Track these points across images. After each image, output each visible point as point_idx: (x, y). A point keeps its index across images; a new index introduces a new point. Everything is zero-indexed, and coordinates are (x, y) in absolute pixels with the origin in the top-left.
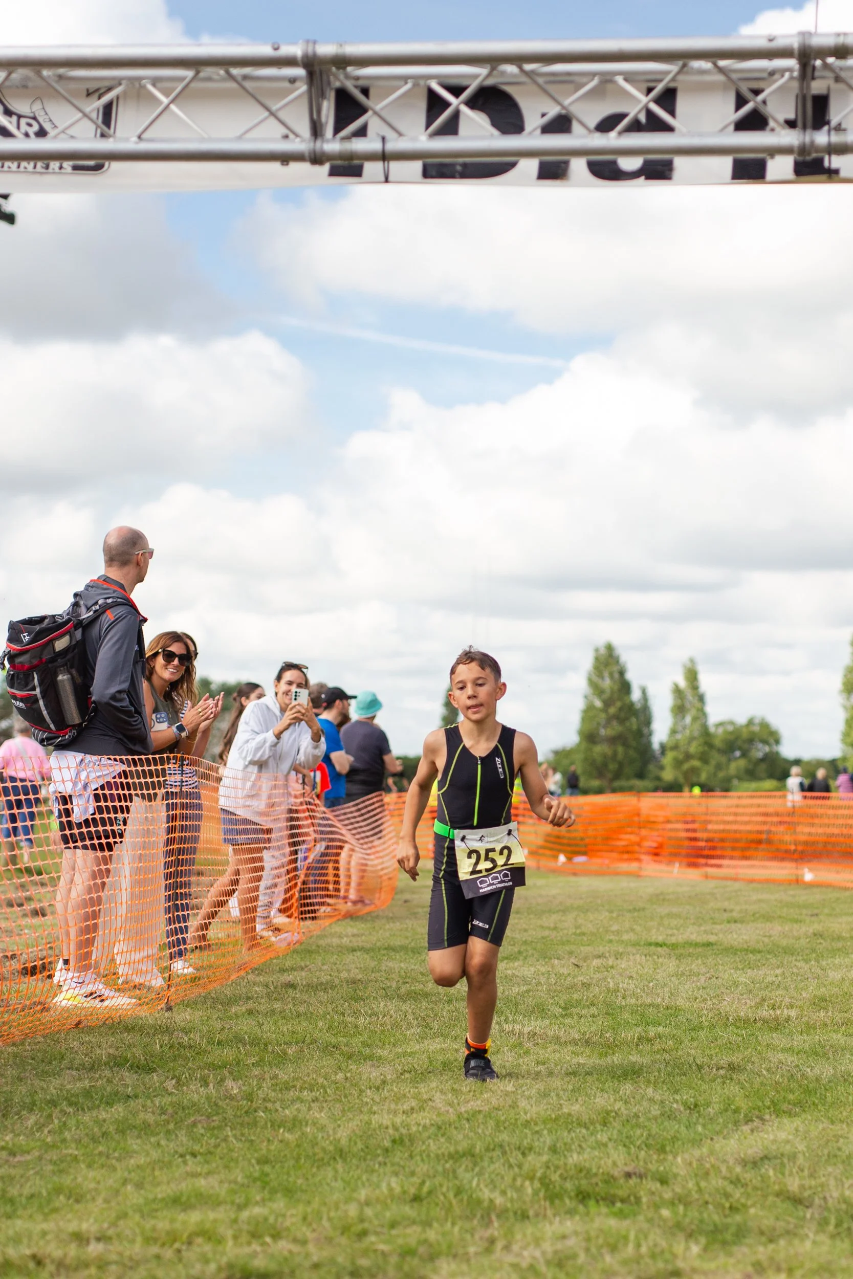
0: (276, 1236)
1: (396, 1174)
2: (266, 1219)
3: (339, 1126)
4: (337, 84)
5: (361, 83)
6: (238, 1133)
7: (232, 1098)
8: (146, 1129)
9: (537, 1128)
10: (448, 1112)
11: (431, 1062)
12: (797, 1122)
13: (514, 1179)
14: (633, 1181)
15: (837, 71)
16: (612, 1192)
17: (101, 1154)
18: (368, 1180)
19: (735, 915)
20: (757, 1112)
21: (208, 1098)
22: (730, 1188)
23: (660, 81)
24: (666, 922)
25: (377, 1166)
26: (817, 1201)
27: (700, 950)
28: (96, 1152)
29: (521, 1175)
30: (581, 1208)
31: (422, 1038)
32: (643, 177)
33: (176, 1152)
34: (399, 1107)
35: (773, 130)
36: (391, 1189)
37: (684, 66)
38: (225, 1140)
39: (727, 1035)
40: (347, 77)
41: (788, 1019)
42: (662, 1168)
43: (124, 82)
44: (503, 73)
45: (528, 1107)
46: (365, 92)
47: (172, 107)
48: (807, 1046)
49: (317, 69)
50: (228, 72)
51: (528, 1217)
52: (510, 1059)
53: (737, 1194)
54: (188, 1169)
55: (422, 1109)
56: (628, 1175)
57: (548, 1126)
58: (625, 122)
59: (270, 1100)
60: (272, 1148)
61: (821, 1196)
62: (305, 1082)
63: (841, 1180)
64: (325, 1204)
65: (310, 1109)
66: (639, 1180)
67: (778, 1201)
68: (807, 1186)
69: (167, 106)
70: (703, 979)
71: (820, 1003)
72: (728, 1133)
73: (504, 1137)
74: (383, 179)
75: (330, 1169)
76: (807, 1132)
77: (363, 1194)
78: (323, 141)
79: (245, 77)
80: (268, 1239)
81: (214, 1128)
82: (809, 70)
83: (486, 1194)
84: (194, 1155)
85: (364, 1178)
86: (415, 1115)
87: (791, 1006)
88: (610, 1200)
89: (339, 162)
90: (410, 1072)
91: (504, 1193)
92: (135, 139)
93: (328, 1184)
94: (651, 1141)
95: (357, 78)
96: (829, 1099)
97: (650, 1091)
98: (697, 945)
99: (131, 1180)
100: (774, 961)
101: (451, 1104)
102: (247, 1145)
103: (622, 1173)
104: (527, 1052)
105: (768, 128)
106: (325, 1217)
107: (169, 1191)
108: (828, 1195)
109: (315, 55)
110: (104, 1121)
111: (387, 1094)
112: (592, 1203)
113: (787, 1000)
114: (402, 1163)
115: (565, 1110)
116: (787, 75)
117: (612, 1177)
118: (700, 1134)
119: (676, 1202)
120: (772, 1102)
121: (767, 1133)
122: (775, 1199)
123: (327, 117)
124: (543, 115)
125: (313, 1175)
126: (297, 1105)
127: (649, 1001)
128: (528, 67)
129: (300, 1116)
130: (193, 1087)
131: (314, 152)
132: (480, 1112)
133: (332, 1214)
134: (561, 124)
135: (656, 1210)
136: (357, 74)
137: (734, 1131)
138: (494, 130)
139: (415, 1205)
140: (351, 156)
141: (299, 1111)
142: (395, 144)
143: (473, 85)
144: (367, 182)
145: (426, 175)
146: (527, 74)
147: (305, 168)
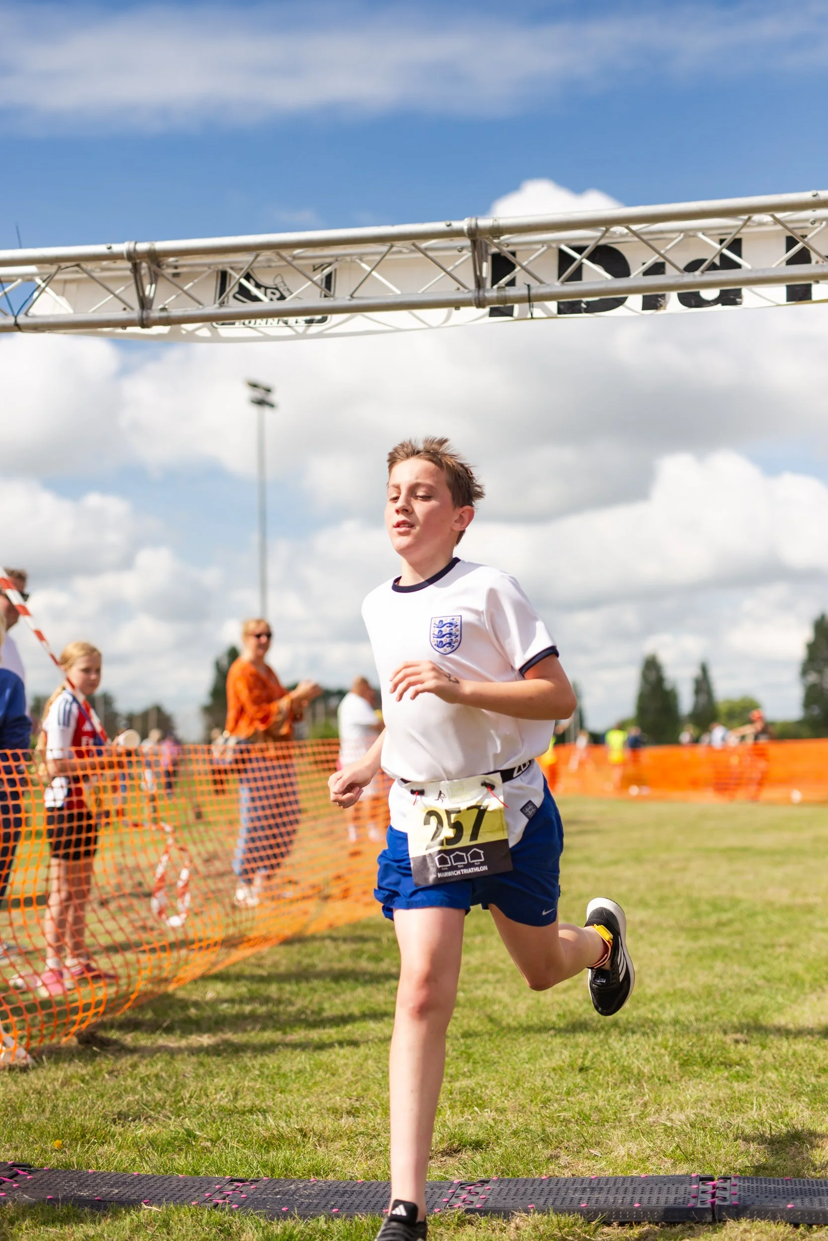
0: (482, 1107)
2: (473, 1090)
4: (494, 250)
5: (511, 248)
9: (662, 1002)
13: (653, 1049)
14: (741, 1046)
16: (728, 1056)
18: (545, 1051)
20: (817, 983)
23: (729, 234)
29: (656, 1044)
30: (708, 1073)
32: (719, 305)
35: (817, 262)
37: (748, 219)
39: (776, 918)
40: (501, 243)
43: (340, 258)
44: (614, 234)
46: (513, 254)
47: (374, 273)
49: (478, 238)
50: (414, 245)
51: (669, 1082)
56: (737, 1042)
57: (670, 999)
58: (705, 264)
66: (745, 1046)
69: (370, 273)
74: (529, 316)
78: (484, 292)
79: (426, 249)
80: (476, 1109)
83: (636, 1064)
87: (816, 894)
88: (727, 1064)
89: (495, 305)
91: (647, 1060)
92: (348, 297)
94: (746, 1011)
95: (508, 245)
103: (733, 1041)
104: (641, 937)
105: (813, 261)
109: (477, 225)
112: (714, 1068)
115: (679, 986)
116: (824, 223)
117: (725, 1043)
118: (782, 1003)
123: (487, 273)
124: (644, 264)
126: (486, 986)
128: (634, 227)
131: (479, 298)
134: (657, 269)
135: (764, 1073)
136: (508, 241)
137: (805, 999)
138: (608, 276)
139: (583, 1075)
140: (505, 300)
141: (487, 990)
142: (537, 289)
143: (591, 245)
144: (517, 320)
145: (560, 312)
146: (635, 233)
147: (472, 311)
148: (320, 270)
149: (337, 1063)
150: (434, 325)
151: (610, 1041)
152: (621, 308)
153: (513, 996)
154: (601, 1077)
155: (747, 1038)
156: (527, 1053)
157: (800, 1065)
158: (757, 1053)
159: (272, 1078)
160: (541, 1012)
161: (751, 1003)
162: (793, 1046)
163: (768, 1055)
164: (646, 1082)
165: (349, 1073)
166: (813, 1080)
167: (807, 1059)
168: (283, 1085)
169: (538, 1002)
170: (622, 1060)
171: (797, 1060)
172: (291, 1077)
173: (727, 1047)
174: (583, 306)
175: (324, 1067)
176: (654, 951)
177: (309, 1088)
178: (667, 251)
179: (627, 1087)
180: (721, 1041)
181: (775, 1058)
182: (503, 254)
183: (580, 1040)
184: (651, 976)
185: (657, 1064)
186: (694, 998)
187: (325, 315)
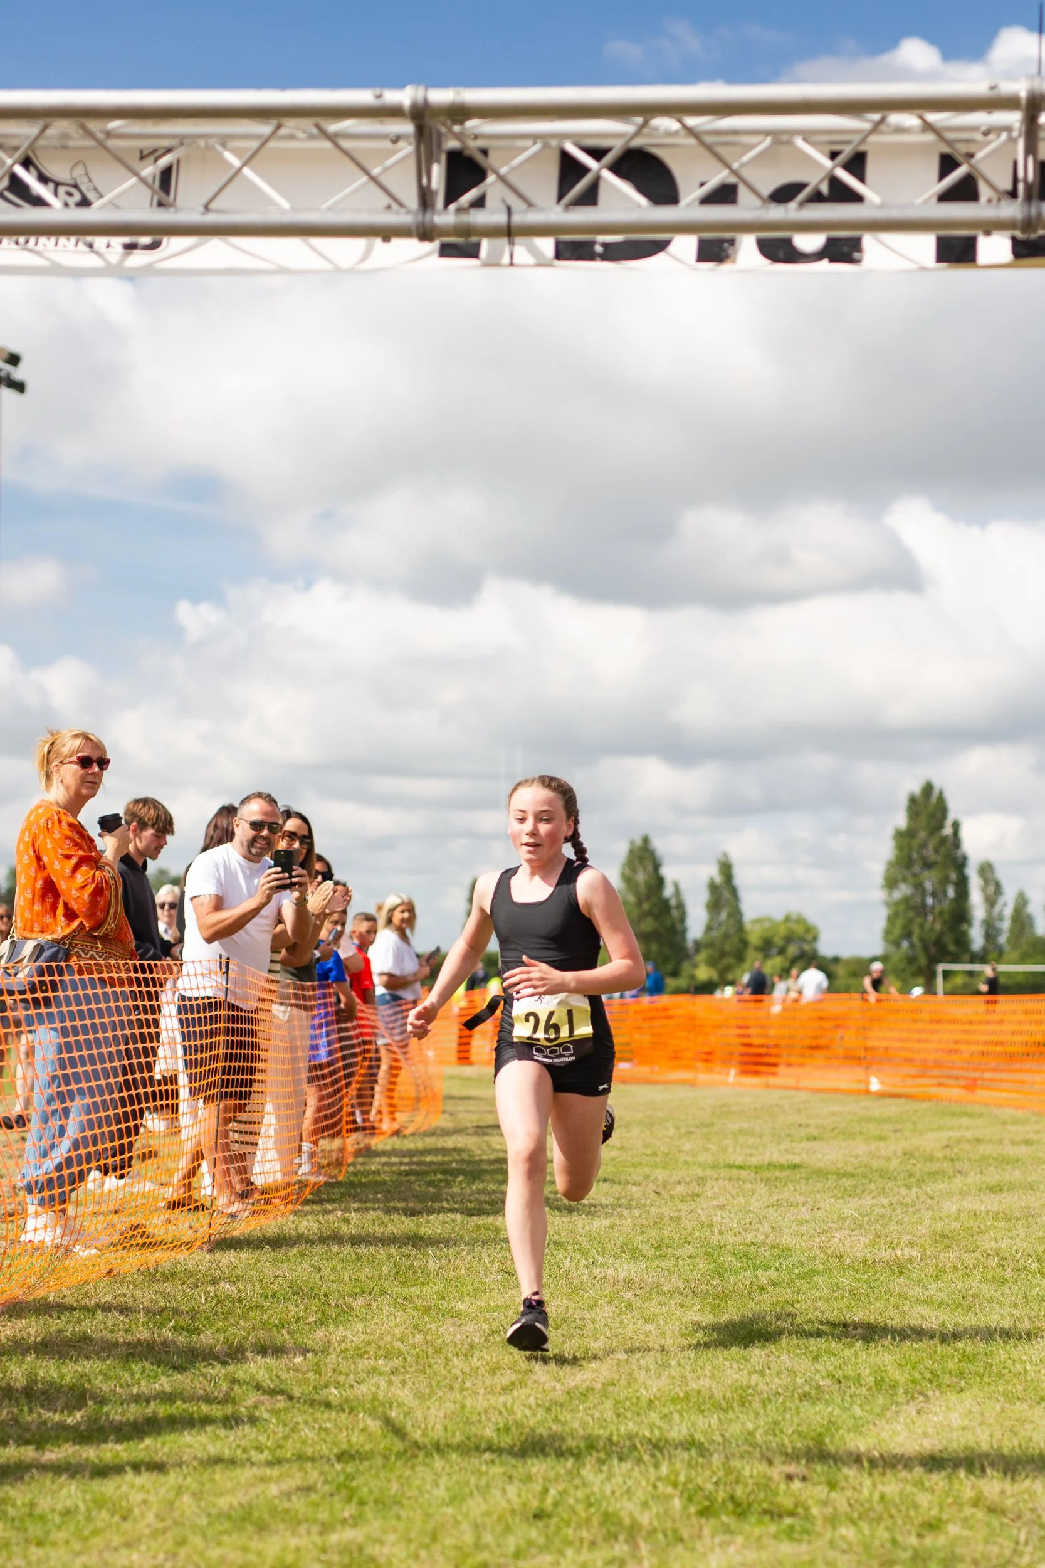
1: (510, 1479)
2: (361, 1549)
3: (429, 1408)
4: (451, 145)
5: (480, 143)
6: (310, 1420)
7: (297, 1370)
9: (666, 1411)
12: (968, 1400)
13: (655, 1487)
14: (797, 1485)
16: (774, 1501)
18: (477, 1486)
19: (815, 1133)
20: (917, 1387)
21: (269, 1370)
23: (848, 142)
24: (741, 1140)
25: (484, 1467)
26: (1028, 1515)
27: (787, 1173)
28: (140, 1445)
29: (659, 1479)
30: (743, 1526)
32: (825, 262)
35: (986, 201)
36: (508, 1501)
37: (883, 120)
38: (295, 1428)
39: (847, 1280)
40: (466, 134)
41: (911, 1261)
43: (188, 140)
44: (656, 130)
45: (649, 1382)
46: (485, 152)
47: (246, 171)
49: (428, 121)
50: (317, 126)
51: (681, 1540)
55: (523, 1384)
56: (790, 1477)
57: (679, 1407)
58: (806, 192)
59: (341, 1373)
60: (354, 1439)
61: (1030, 1505)
62: (379, 1347)
66: (804, 1484)
67: (980, 1514)
68: (1008, 1493)
69: (239, 170)
70: (804, 1210)
71: (944, 1239)
72: (891, 1415)
74: (506, 260)
76: (983, 1413)
78: (432, 214)
79: (341, 134)
82: (1035, 128)
83: (628, 1508)
87: (911, 1244)
88: (774, 1514)
89: (450, 239)
91: (645, 1504)
92: (201, 209)
94: (804, 1428)
95: (476, 137)
98: (782, 1167)
99: (188, 1489)
100: (873, 1186)
102: (323, 1434)
103: (783, 1476)
107: (236, 1504)
109: (426, 101)
111: (479, 1364)
112: (754, 1520)
113: (906, 1238)
115: (693, 1386)
116: (1007, 134)
117: (770, 1479)
118: (860, 1418)
119: (855, 1515)
120: (932, 1372)
121: (936, 1414)
122: (974, 1510)
123: (439, 184)
124: (702, 185)
126: (375, 1379)
127: (749, 1237)
128: (692, 121)
129: (381, 1395)
131: (423, 224)
134: (725, 194)
135: (834, 1528)
136: (476, 131)
137: (897, 1413)
138: (642, 200)
139: (541, 1524)
140: (467, 231)
141: (377, 1386)
142: (523, 216)
143: (617, 147)
144: (486, 265)
145: (558, 256)
146: (691, 131)
147: (412, 246)
148: (152, 158)
149: (131, 1499)
150: (345, 264)
151: (584, 1472)
152: (661, 257)
153: (420, 1396)
154: (570, 1532)
155: (805, 1471)
156: (448, 1489)
157: (892, 1517)
158: (823, 1496)
159: (22, 1520)
160: (468, 1422)
161: (814, 1415)
162: (880, 1487)
163: (839, 1499)
164: (646, 1539)
165: (150, 1517)
166: (913, 1540)
167: (903, 1508)
168: (39, 1533)
169: (463, 1407)
170: (604, 1504)
171: (886, 1509)
172: (53, 1520)
173: (773, 1486)
174: (599, 249)
175: (110, 1505)
176: (650, 1327)
177: (85, 1539)
178: (743, 165)
179: (612, 1547)
180: (765, 1476)
181: (850, 1505)
182: (467, 153)
183: (534, 1470)
184: (648, 1370)
185: (661, 1511)
186: (718, 1407)
187: (158, 237)
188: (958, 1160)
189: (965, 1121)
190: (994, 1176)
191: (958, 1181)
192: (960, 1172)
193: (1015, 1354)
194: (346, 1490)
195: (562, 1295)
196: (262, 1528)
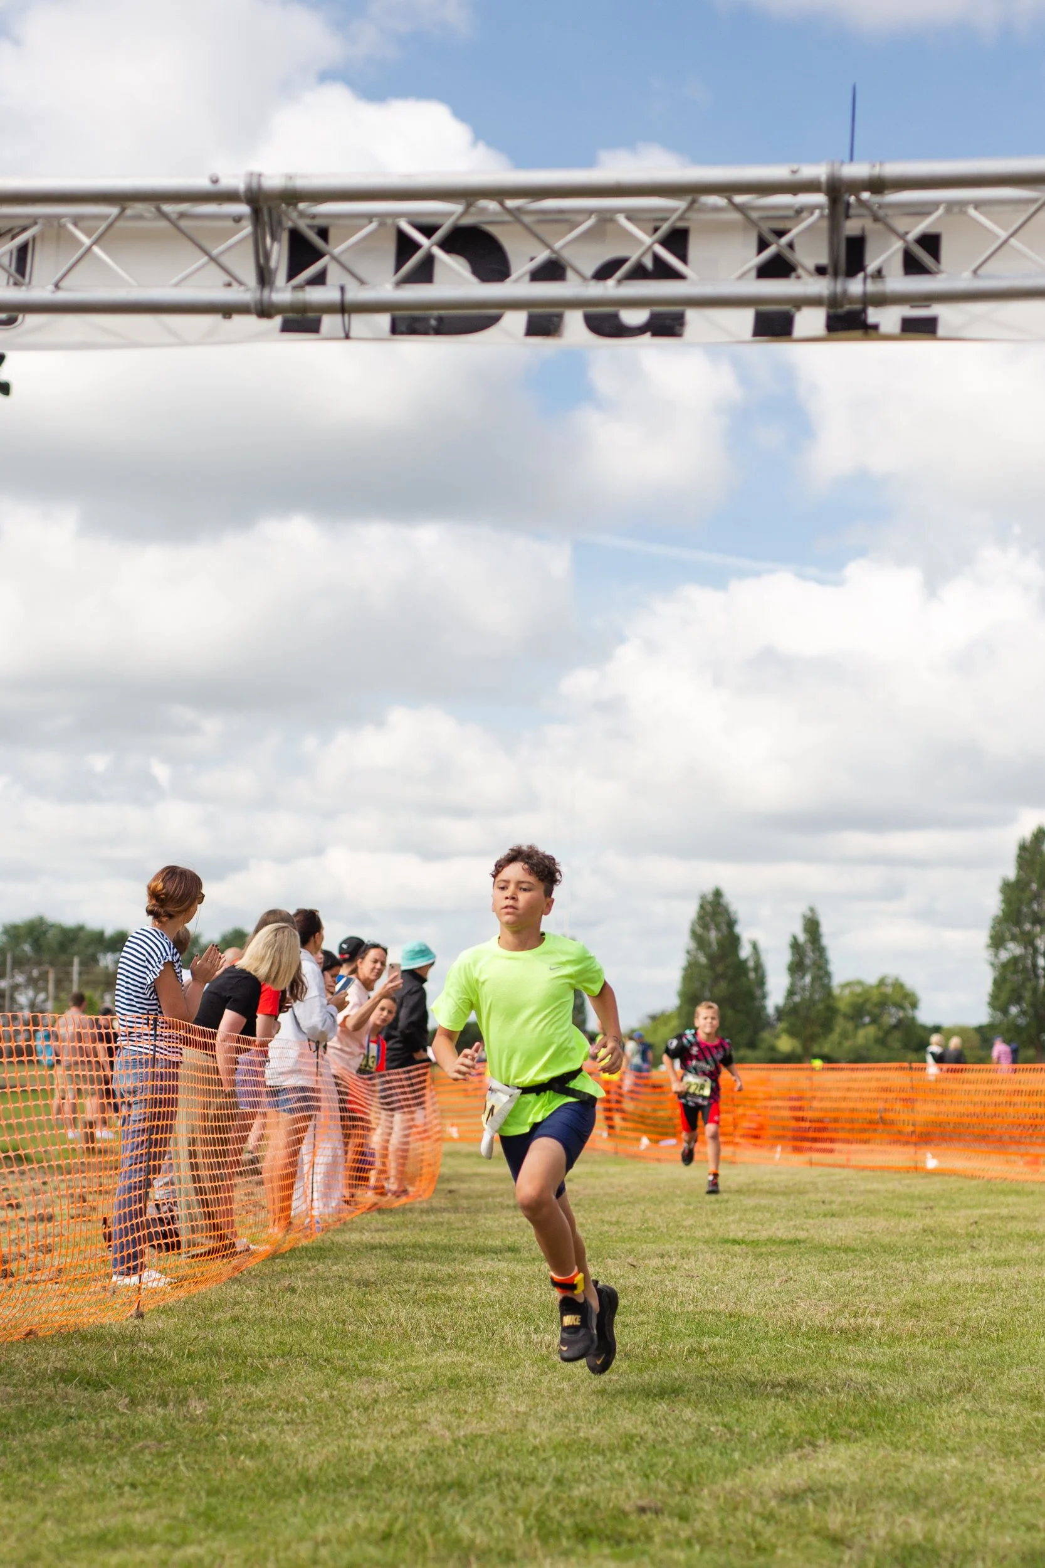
1: (368, 1509)
2: (200, 1561)
3: (312, 1452)
4: (290, 224)
5: (319, 222)
6: (191, 1461)
7: (192, 1420)
8: (84, 1455)
9: (543, 1455)
10: (443, 1436)
11: (436, 1378)
12: (855, 1448)
13: (506, 1514)
14: (647, 1517)
15: (875, 207)
16: (620, 1528)
17: (24, 1484)
18: (333, 1515)
19: (834, 1207)
20: (808, 1437)
21: (164, 1419)
22: (759, 1524)
23: (665, 220)
24: (750, 1216)
25: (346, 1500)
26: (861, 1540)
27: (784, 1248)
28: (20, 1482)
29: (514, 1510)
30: (580, 1549)
31: (433, 1351)
32: (648, 335)
33: (113, 1482)
34: (387, 1430)
35: (798, 277)
36: (356, 1526)
37: (693, 202)
38: (175, 1468)
39: (794, 1347)
40: (302, 215)
41: (871, 1329)
42: (684, 1503)
43: (40, 221)
44: (483, 211)
45: (539, 1431)
46: (323, 233)
47: (95, 249)
48: (885, 1361)
49: (264, 203)
50: (159, 209)
52: (532, 1375)
53: (769, 1532)
54: (123, 1501)
55: (414, 1432)
56: (642, 1510)
57: (558, 1453)
58: (626, 268)
59: (237, 1423)
60: (227, 1477)
61: (865, 1534)
62: (282, 1401)
63: (892, 1516)
64: (275, 1543)
65: (282, 1432)
66: (654, 1516)
67: (815, 1540)
68: (851, 1524)
69: (89, 249)
70: (777, 1281)
71: (913, 1309)
72: (771, 1461)
73: (503, 1465)
74: (342, 335)
75: (290, 1502)
76: (865, 1460)
77: (321, 1531)
78: (271, 291)
79: (182, 215)
81: (165, 1454)
82: (841, 208)
84: (133, 1486)
85: (328, 1513)
86: (403, 1440)
89: (290, 315)
90: (408, 1390)
91: (489, 1531)
92: (51, 288)
93: (285, 1520)
95: (312, 217)
96: (899, 1421)
97: (688, 1413)
98: (782, 1242)
99: (53, 1515)
100: (868, 1260)
101: (449, 1428)
102: (199, 1474)
103: (635, 1507)
105: (793, 275)
106: (272, 1558)
107: (96, 1529)
108: (873, 1534)
109: (260, 188)
110: (36, 1446)
111: (376, 1416)
112: (593, 1543)
113: (873, 1306)
114: (377, 1495)
115: (582, 1434)
116: (817, 213)
117: (623, 1512)
118: (737, 1462)
119: (694, 1541)
120: (830, 1425)
121: (817, 1461)
122: (812, 1538)
123: (278, 262)
124: (532, 259)
125: (270, 1510)
126: (269, 1428)
127: (710, 1307)
128: (511, 203)
129: (268, 1442)
130: (149, 1407)
131: (262, 303)
132: (481, 1436)
133: (281, 1555)
134: (552, 270)
135: (669, 1551)
136: (311, 212)
137: (778, 1459)
138: (474, 278)
140: (306, 308)
141: (269, 1434)
142: (355, 294)
143: (446, 224)
144: (325, 339)
145: (394, 330)
146: (510, 212)
147: (250, 322)
148: (10, 236)
151: (442, 1503)
152: (493, 330)
153: (307, 1442)
155: (660, 1506)
158: (670, 1526)
162: (729, 1518)
178: (564, 246)
180: (618, 1509)
182: (305, 233)
185: (502, 1534)
187: (14, 314)
188: (979, 1236)
189: (1012, 1199)
190: (1011, 1251)
191: (965, 1258)
192: (973, 1247)
193: (928, 1411)
194: (207, 1517)
195: (489, 1357)
196: (115, 1547)
